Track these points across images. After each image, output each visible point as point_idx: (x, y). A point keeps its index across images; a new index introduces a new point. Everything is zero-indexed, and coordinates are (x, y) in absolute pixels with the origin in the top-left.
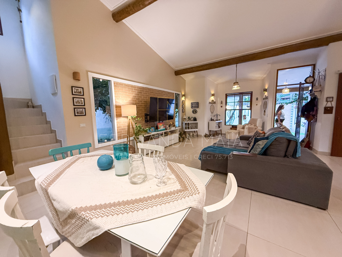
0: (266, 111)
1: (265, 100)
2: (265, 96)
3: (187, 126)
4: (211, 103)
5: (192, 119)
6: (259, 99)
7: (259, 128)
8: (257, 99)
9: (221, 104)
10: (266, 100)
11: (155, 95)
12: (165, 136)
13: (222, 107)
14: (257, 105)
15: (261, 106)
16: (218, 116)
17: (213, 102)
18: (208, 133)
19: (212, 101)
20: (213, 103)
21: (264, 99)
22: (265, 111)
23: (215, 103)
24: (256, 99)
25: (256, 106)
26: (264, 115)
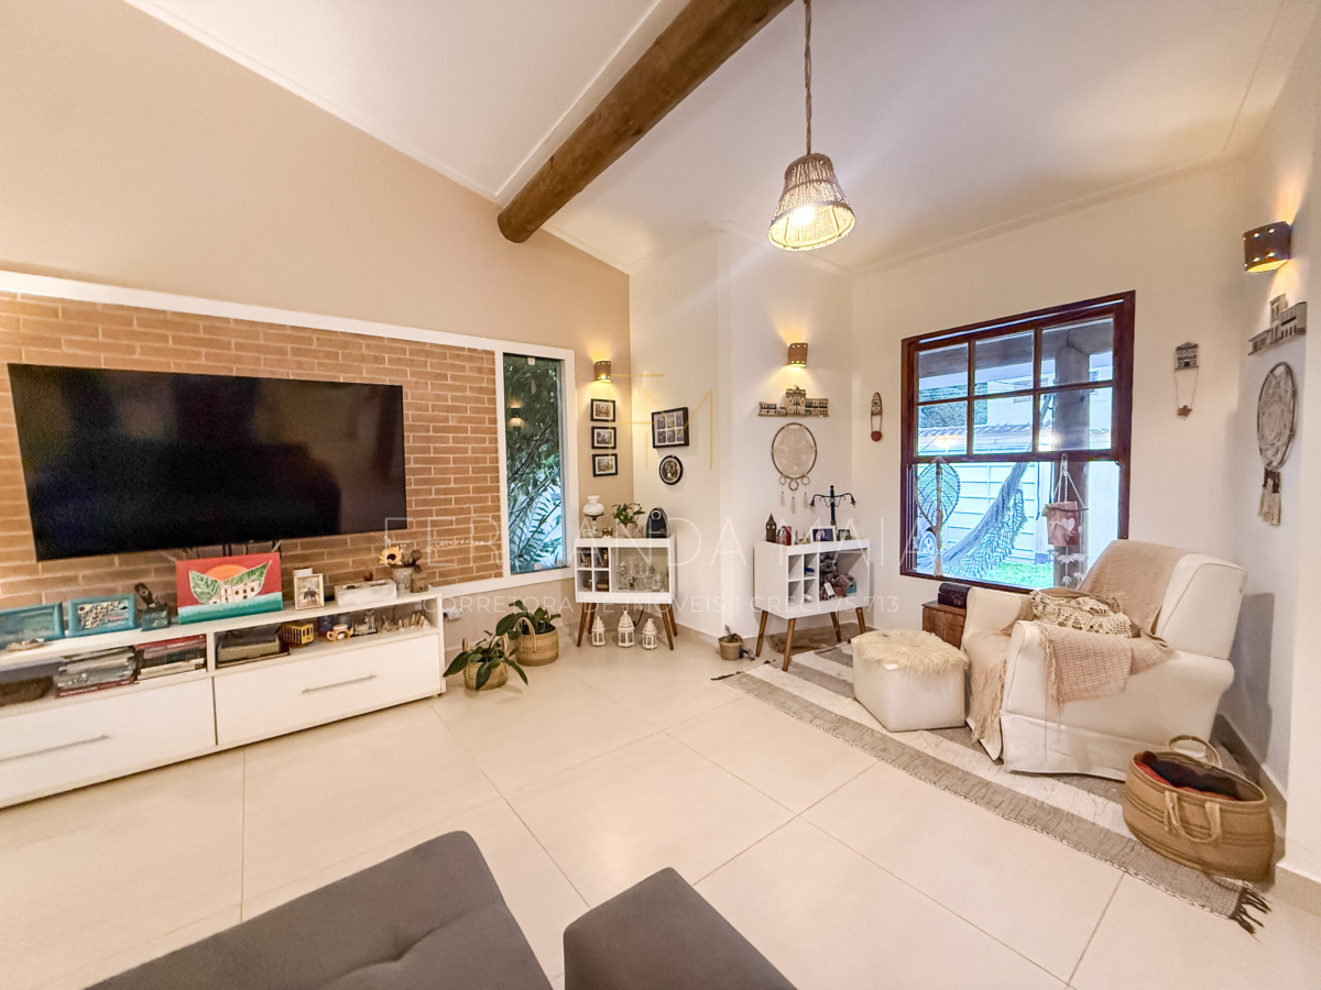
0: (1285, 472)
1: (1272, 357)
2: (1275, 313)
3: (593, 569)
4: (779, 414)
5: (642, 520)
6: (1203, 357)
7: (1185, 659)
8: (1186, 358)
9: (873, 414)
10: (1285, 353)
11: (238, 360)
12: (219, 663)
13: (877, 436)
14: (1185, 412)
15: (1235, 421)
16: (843, 506)
17: (802, 407)
18: (749, 632)
19: (789, 394)
20: (797, 414)
21: (1258, 345)
22: (1273, 479)
23: (819, 408)
24: (1170, 360)
25: (1181, 421)
26: (1272, 515)
